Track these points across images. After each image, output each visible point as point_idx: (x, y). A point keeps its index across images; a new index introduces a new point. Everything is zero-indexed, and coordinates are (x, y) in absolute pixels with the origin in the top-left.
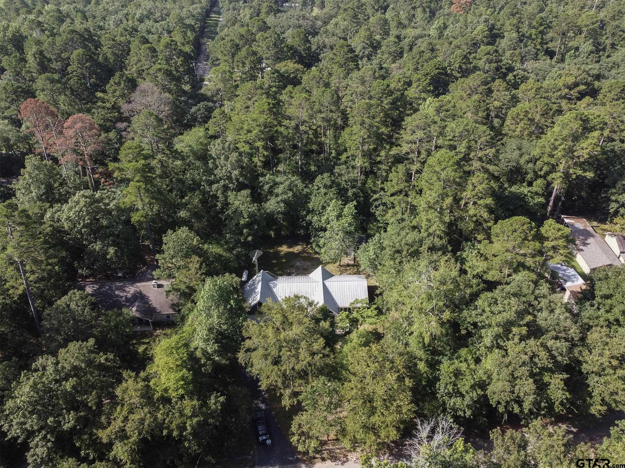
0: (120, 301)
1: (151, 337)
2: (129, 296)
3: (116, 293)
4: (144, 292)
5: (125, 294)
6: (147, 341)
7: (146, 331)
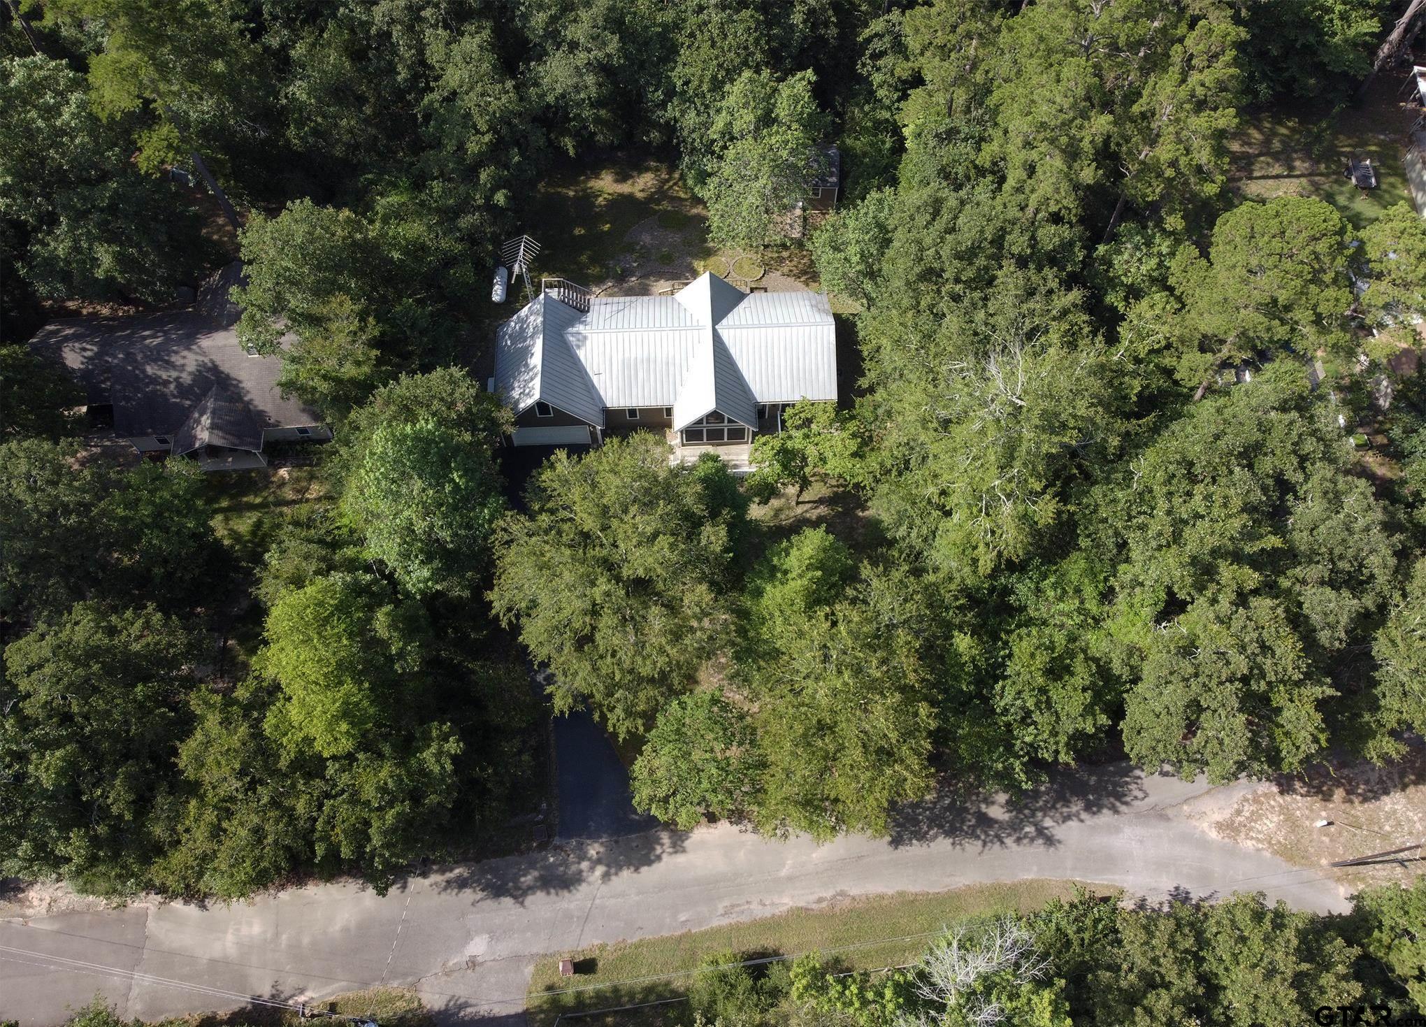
0: (164, 395)
1: (266, 487)
2: (186, 379)
3: (149, 370)
4: (225, 368)
5: (174, 374)
6: (258, 500)
7: (250, 471)
